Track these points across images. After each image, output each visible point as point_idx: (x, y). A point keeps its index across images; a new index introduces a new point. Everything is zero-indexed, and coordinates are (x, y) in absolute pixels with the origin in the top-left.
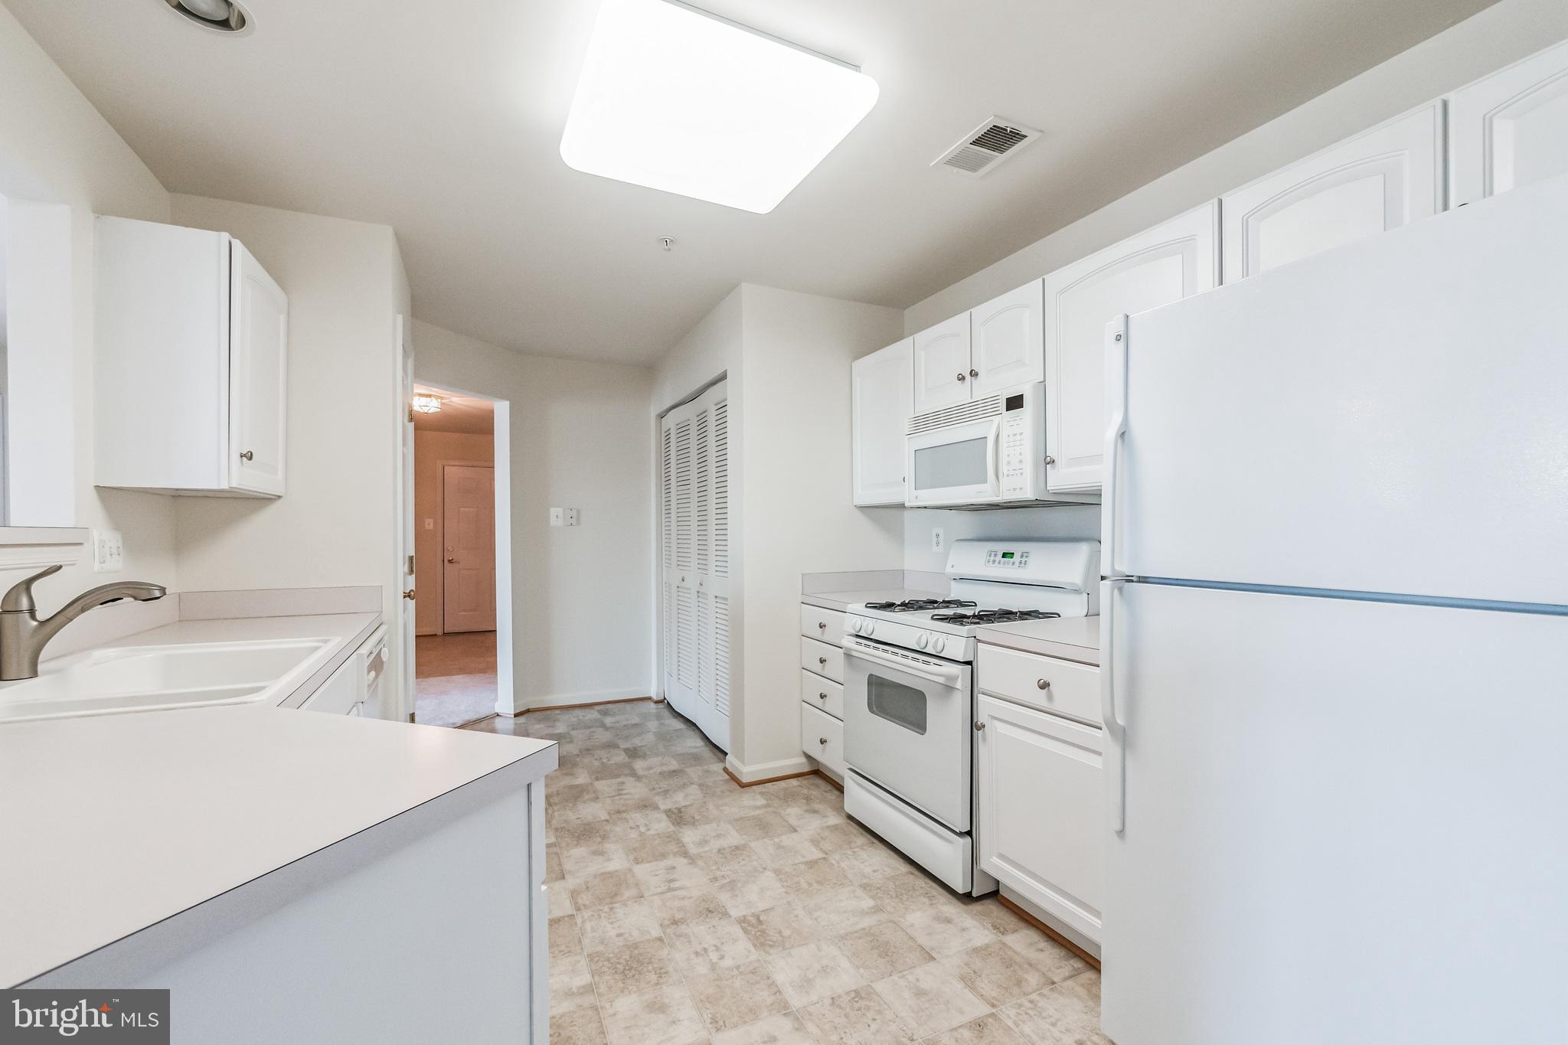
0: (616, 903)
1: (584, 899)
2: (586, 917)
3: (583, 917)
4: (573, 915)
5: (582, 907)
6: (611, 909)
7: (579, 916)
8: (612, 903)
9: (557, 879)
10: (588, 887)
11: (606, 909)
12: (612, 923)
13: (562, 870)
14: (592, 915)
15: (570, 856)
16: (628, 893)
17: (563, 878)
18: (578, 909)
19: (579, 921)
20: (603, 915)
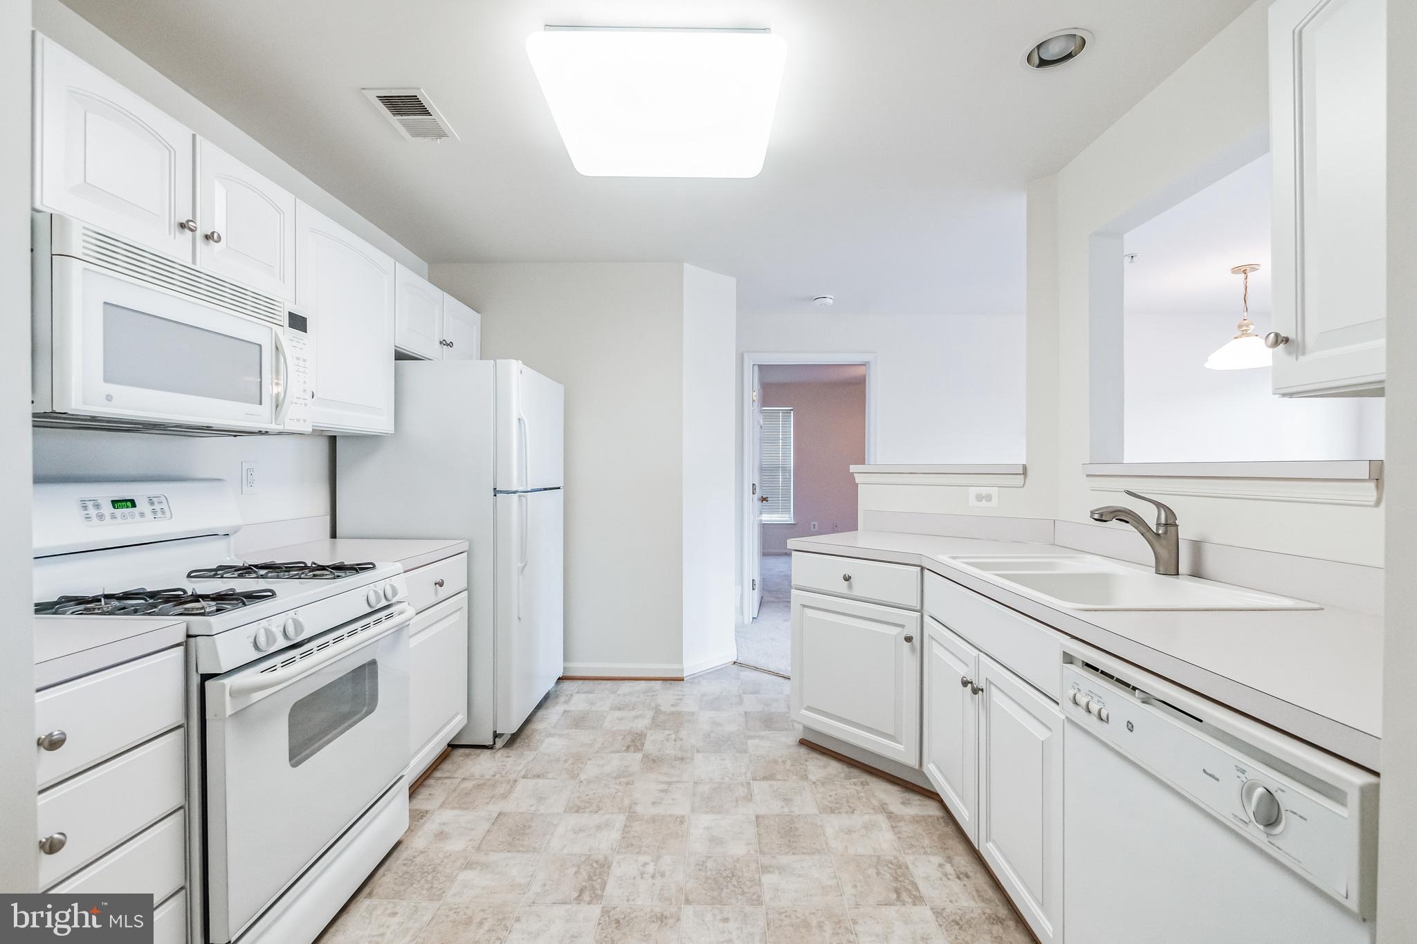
0: (718, 782)
1: (741, 792)
2: (743, 777)
3: (746, 777)
4: (753, 780)
5: (745, 784)
6: (723, 779)
7: (748, 779)
8: (721, 783)
9: (763, 817)
10: (737, 801)
11: (727, 779)
12: (727, 768)
13: (757, 827)
14: (738, 776)
15: (748, 844)
16: (706, 788)
17: (757, 817)
18: (748, 784)
19: (749, 775)
20: (730, 776)
